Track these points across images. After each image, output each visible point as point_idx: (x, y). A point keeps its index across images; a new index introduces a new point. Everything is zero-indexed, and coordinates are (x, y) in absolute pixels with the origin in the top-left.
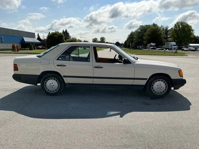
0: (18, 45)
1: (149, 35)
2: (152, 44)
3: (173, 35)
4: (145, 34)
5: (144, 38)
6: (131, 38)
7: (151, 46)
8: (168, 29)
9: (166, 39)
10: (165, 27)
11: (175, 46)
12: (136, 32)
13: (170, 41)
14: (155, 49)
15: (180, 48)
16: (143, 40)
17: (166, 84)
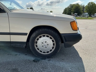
1: (74, 9)
2: (76, 14)
3: (86, 9)
4: (72, 9)
5: (72, 11)
6: (65, 11)
7: (75, 15)
9: (83, 11)
10: (83, 5)
11: (87, 15)
12: (68, 8)
13: (85, 12)
14: (77, 16)
15: (90, 16)
16: (72, 12)
17: (53, 41)
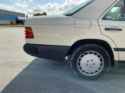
0: (14, 21)
8: (112, 12)
